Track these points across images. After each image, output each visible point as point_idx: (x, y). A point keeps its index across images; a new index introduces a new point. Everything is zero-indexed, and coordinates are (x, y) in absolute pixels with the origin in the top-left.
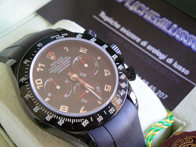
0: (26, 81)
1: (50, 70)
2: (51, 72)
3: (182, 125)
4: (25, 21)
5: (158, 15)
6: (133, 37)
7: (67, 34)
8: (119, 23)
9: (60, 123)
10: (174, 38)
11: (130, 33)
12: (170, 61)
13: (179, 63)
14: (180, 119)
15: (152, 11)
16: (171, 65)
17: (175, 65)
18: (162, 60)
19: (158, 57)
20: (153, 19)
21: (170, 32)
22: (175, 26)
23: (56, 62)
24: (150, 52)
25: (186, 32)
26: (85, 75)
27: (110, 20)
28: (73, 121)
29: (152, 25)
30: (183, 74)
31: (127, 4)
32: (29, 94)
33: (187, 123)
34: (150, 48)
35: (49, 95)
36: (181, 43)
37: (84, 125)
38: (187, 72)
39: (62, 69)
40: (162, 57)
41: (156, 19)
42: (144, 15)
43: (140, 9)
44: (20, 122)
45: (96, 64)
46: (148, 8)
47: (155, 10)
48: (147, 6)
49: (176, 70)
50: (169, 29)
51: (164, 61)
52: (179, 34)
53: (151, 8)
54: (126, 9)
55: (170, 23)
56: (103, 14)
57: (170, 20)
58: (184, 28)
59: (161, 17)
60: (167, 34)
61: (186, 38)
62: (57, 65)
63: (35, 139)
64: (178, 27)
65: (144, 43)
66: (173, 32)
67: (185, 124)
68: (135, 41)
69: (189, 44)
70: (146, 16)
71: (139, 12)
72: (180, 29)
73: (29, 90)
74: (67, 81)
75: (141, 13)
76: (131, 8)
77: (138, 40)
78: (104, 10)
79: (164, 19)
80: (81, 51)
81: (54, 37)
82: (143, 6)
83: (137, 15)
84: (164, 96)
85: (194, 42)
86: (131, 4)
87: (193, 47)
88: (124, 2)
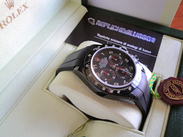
0: (92, 76)
1: (100, 67)
2: (101, 68)
3: (160, 77)
4: (61, 48)
5: (125, 29)
6: (118, 42)
7: (100, 47)
8: (108, 37)
9: (119, 92)
10: (137, 38)
11: (116, 41)
12: (140, 49)
13: (145, 49)
14: (157, 75)
15: (121, 28)
16: (142, 51)
18: (137, 50)
19: (134, 49)
21: (134, 35)
22: (135, 32)
23: (101, 62)
24: (130, 47)
25: (141, 34)
26: (117, 65)
27: (104, 37)
28: (124, 89)
29: (124, 34)
30: (149, 53)
31: (108, 27)
32: (97, 82)
33: (162, 76)
34: (128, 45)
35: (106, 79)
36: (141, 39)
37: (130, 90)
38: (150, 52)
39: (106, 65)
40: (136, 48)
41: (125, 31)
42: (118, 30)
43: (115, 28)
44: (90, 99)
45: (120, 58)
46: (119, 27)
48: (118, 26)
49: (145, 52)
50: (133, 34)
51: (138, 50)
52: (138, 36)
54: (109, 30)
55: (132, 31)
56: (98, 35)
57: (131, 30)
58: (139, 33)
59: (127, 30)
60: (133, 37)
61: (142, 37)
62: (102, 63)
63: (102, 105)
65: (125, 44)
66: (135, 35)
67: (161, 76)
69: (145, 39)
70: (119, 31)
71: (115, 29)
72: (138, 33)
73: (96, 80)
74: (111, 70)
76: (111, 29)
77: (121, 43)
78: (99, 33)
79: (128, 30)
80: (110, 53)
81: (94, 49)
82: (116, 26)
83: (115, 31)
84: (146, 66)
85: (146, 38)
86: (110, 27)
87: (147, 40)
88: (106, 27)
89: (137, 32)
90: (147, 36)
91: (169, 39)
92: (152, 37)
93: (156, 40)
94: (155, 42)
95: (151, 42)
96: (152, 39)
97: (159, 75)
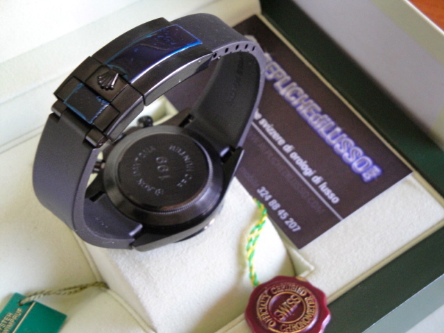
3: (308, 269)
5: (319, 109)
6: (276, 135)
10: (331, 147)
11: (272, 129)
12: (317, 180)
13: (329, 186)
14: (308, 261)
15: (311, 101)
16: (316, 186)
17: (323, 187)
18: (306, 177)
19: (301, 172)
20: (310, 114)
21: (328, 137)
22: (338, 130)
24: (293, 162)
25: (351, 142)
29: (306, 123)
30: (329, 201)
31: (278, 84)
33: (315, 268)
34: (294, 156)
36: (340, 157)
38: (335, 200)
40: (308, 171)
41: (314, 115)
42: (299, 105)
43: (295, 95)
46: (306, 96)
47: (316, 101)
48: (306, 91)
49: (322, 194)
50: (328, 132)
51: (309, 179)
52: (340, 143)
53: (311, 97)
54: (276, 91)
55: (333, 123)
57: (334, 119)
58: (350, 136)
59: (322, 113)
60: (322, 140)
61: (348, 151)
64: (342, 133)
65: (288, 148)
66: (334, 138)
67: (312, 268)
68: (275, 142)
69: (351, 160)
70: (300, 108)
71: (293, 99)
72: (345, 135)
75: (295, 102)
76: (283, 92)
77: (281, 141)
79: (326, 116)
82: (301, 91)
83: (288, 103)
84: (296, 227)
85: (357, 158)
86: (284, 86)
87: (355, 165)
88: (274, 81)
89: (343, 132)
90: (366, 154)
91: (422, 189)
92: (375, 163)
93: (379, 177)
94: (373, 180)
95: (360, 176)
96: (372, 167)
97: (312, 263)
